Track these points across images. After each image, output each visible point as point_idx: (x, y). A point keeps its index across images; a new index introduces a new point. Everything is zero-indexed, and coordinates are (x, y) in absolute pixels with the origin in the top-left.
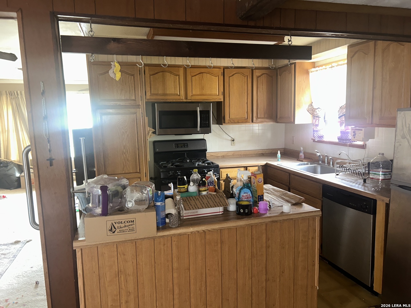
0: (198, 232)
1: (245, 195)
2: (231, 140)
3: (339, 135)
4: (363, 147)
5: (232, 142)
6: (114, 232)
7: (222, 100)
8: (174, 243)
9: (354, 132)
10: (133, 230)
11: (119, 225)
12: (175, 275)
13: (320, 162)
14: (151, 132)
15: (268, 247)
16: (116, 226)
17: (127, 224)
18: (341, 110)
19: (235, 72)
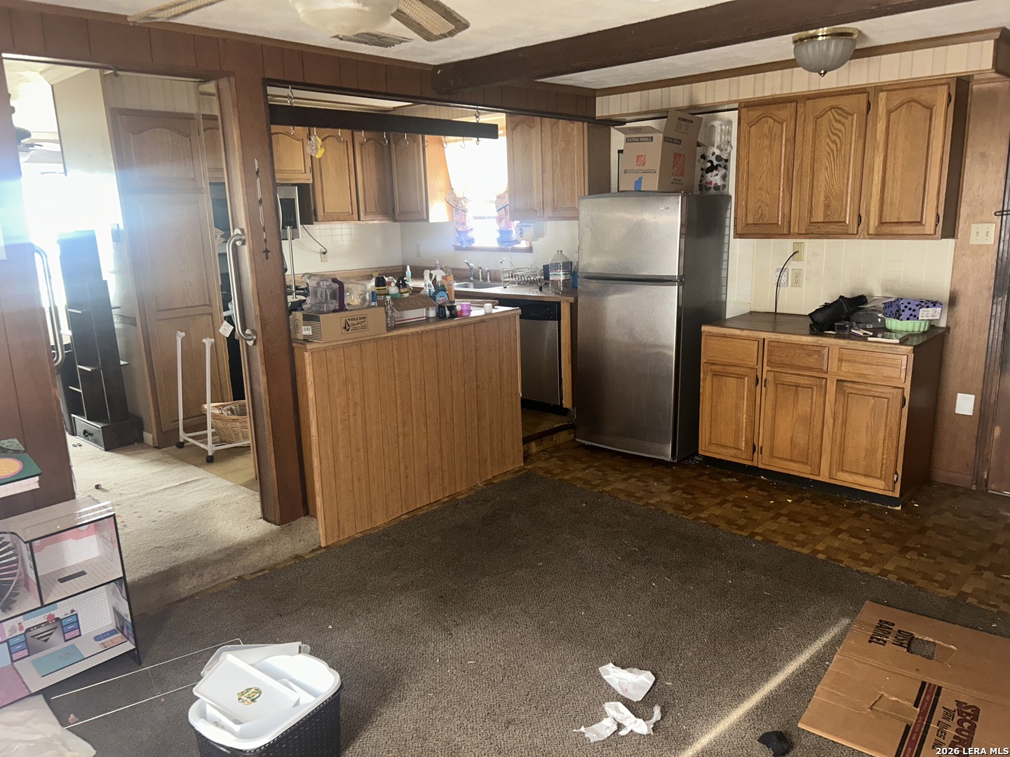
0: (417, 332)
1: (441, 299)
2: (321, 253)
3: (498, 235)
4: (530, 250)
5: (323, 255)
6: (348, 330)
7: (311, 182)
8: (394, 346)
9: (521, 230)
10: (364, 327)
11: (352, 322)
12: (397, 382)
13: (472, 278)
14: (219, 236)
15: (477, 350)
16: (350, 323)
17: (360, 321)
18: (499, 200)
19: (327, 135)
